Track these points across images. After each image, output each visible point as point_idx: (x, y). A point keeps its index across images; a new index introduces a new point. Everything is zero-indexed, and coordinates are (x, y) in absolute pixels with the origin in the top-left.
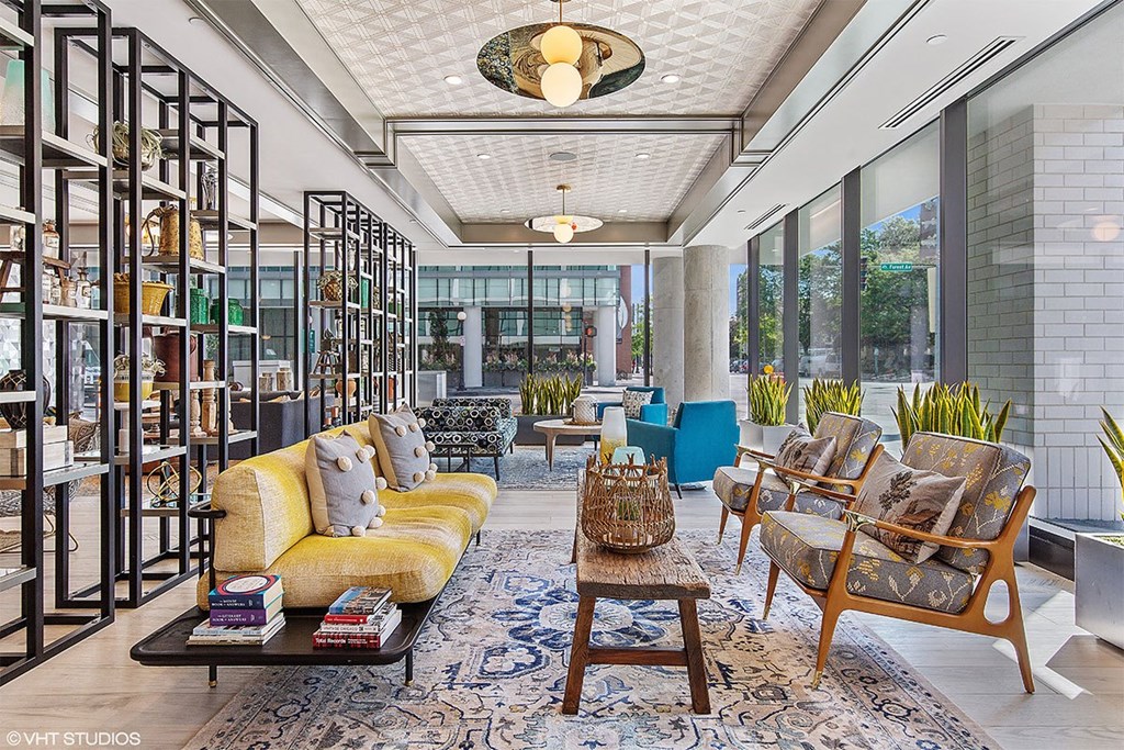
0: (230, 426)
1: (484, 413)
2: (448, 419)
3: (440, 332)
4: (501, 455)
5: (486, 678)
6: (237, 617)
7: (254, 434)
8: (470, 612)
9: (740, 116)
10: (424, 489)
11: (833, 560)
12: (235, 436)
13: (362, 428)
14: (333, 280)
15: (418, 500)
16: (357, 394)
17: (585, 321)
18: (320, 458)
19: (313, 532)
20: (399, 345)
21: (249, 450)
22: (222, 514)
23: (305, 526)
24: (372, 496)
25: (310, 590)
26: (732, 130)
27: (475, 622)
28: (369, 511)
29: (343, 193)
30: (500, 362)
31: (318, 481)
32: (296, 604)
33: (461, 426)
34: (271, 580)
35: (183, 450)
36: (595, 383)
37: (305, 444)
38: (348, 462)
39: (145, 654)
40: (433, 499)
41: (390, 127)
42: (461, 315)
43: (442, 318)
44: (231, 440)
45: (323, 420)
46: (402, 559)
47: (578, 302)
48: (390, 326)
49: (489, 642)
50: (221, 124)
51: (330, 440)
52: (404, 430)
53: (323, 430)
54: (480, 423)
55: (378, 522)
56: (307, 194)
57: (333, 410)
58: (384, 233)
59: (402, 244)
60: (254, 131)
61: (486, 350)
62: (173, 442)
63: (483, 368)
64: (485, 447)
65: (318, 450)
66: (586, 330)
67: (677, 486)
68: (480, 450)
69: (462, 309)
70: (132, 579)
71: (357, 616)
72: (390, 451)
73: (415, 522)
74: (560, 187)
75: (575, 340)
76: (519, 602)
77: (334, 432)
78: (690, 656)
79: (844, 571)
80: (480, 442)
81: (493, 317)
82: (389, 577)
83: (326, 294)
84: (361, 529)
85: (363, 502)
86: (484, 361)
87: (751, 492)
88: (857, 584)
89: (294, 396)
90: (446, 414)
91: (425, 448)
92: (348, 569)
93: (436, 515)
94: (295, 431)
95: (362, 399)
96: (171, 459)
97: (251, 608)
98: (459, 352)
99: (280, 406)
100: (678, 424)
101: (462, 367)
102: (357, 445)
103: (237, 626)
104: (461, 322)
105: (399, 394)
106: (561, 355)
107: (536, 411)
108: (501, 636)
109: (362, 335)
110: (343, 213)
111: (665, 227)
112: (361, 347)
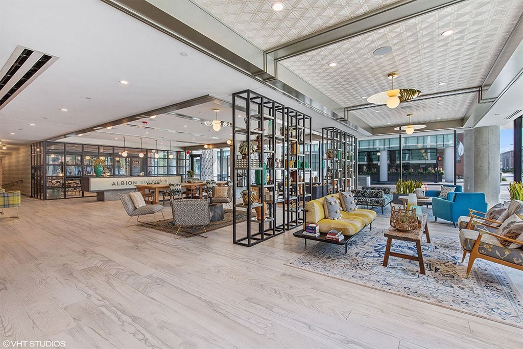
0: (305, 192)
1: (378, 192)
2: (365, 193)
3: (370, 160)
4: (384, 206)
5: (365, 256)
6: (311, 231)
7: (311, 195)
8: (364, 244)
9: (480, 87)
10: (353, 213)
11: (473, 243)
12: (307, 195)
13: (337, 195)
14: (330, 152)
15: (351, 214)
16: (337, 185)
17: (439, 153)
18: (326, 201)
19: (325, 218)
20: (351, 170)
21: (309, 199)
22: (307, 211)
23: (324, 217)
24: (339, 211)
25: (325, 229)
26: (479, 91)
27: (365, 246)
28: (338, 215)
29: (333, 127)
30: (396, 171)
31: (326, 206)
32: (322, 231)
33: (370, 196)
34: (317, 225)
35: (296, 198)
36: (443, 180)
37: (323, 198)
38: (333, 203)
39: (296, 235)
40: (355, 215)
41: (346, 110)
42: (378, 154)
43: (371, 155)
44: (306, 196)
45: (327, 192)
46: (345, 225)
47: (434, 145)
48: (347, 163)
49: (368, 251)
50: (303, 119)
51: (329, 197)
52: (348, 196)
53: (327, 195)
54: (376, 196)
55: (340, 218)
56: (323, 129)
57: (330, 189)
58: (345, 135)
59: (352, 137)
60: (310, 119)
61: (389, 167)
62: (294, 195)
63: (388, 174)
64: (378, 203)
65: (326, 200)
66: (438, 158)
67: (454, 223)
68: (376, 204)
69: (379, 151)
70: (288, 225)
71: (335, 234)
72: (344, 202)
73: (349, 219)
74: (408, 115)
75: (435, 162)
76: (379, 245)
77: (330, 196)
78: (419, 259)
79: (477, 246)
80: (376, 202)
81: (392, 154)
82: (341, 229)
83: (329, 157)
84: (336, 218)
85: (336, 212)
86: (389, 170)
87: (467, 224)
88: (483, 251)
89: (319, 184)
90: (365, 192)
91: (354, 202)
92: (332, 226)
93: (355, 218)
94: (320, 194)
95: (339, 186)
96: (294, 200)
97: (314, 229)
98: (378, 168)
99: (316, 187)
100: (454, 201)
101: (379, 173)
102: (335, 199)
103: (311, 233)
104: (379, 156)
105: (351, 185)
106: (425, 169)
107: (402, 192)
108: (372, 250)
109: (339, 167)
110: (333, 132)
111: (462, 121)
112: (338, 171)
